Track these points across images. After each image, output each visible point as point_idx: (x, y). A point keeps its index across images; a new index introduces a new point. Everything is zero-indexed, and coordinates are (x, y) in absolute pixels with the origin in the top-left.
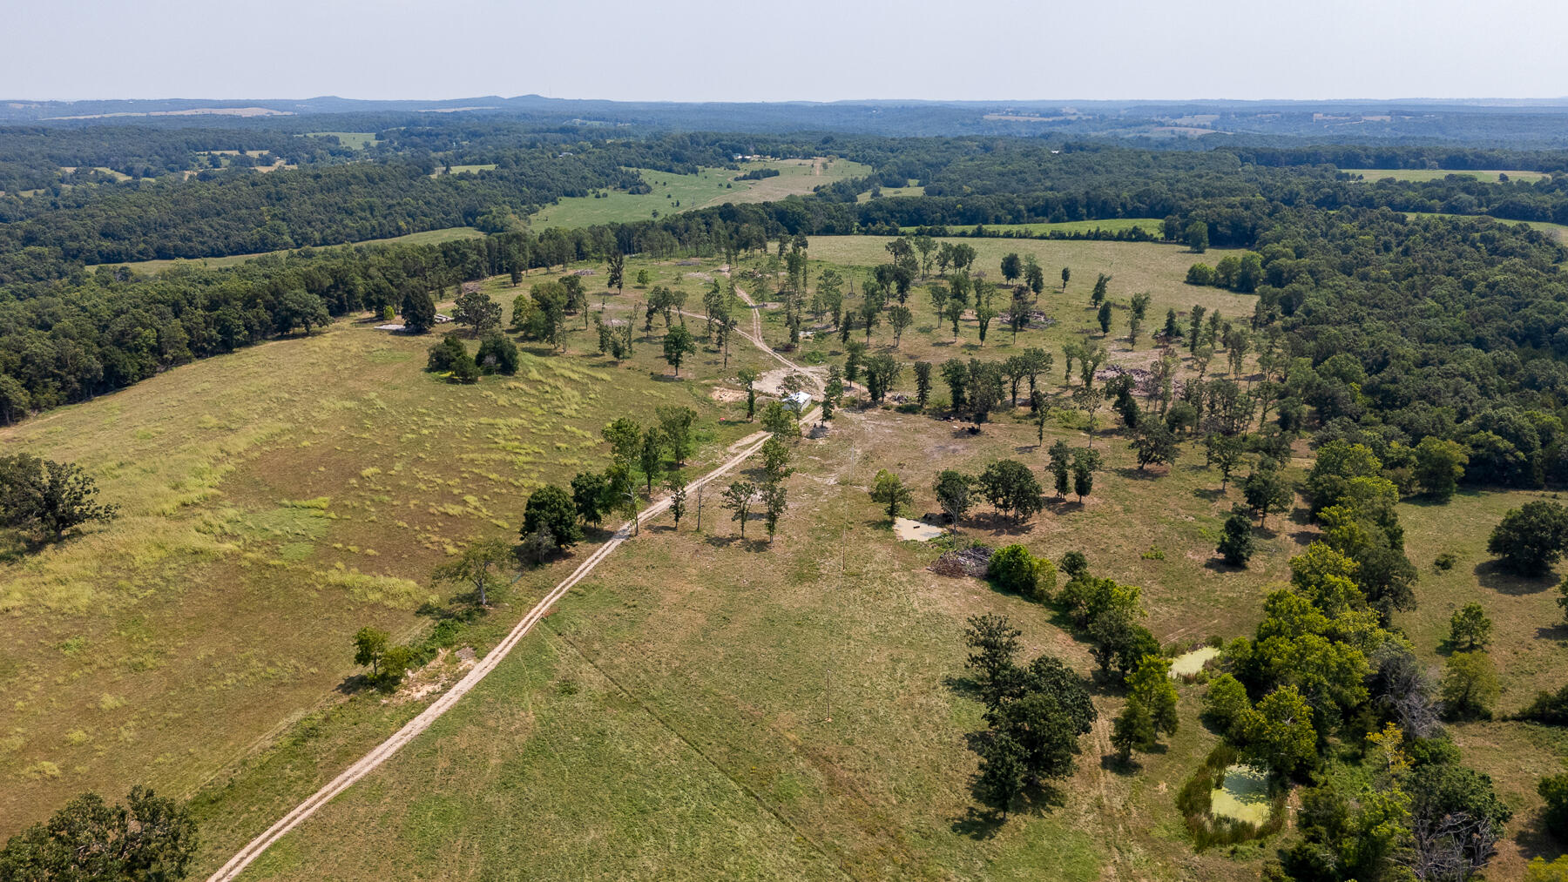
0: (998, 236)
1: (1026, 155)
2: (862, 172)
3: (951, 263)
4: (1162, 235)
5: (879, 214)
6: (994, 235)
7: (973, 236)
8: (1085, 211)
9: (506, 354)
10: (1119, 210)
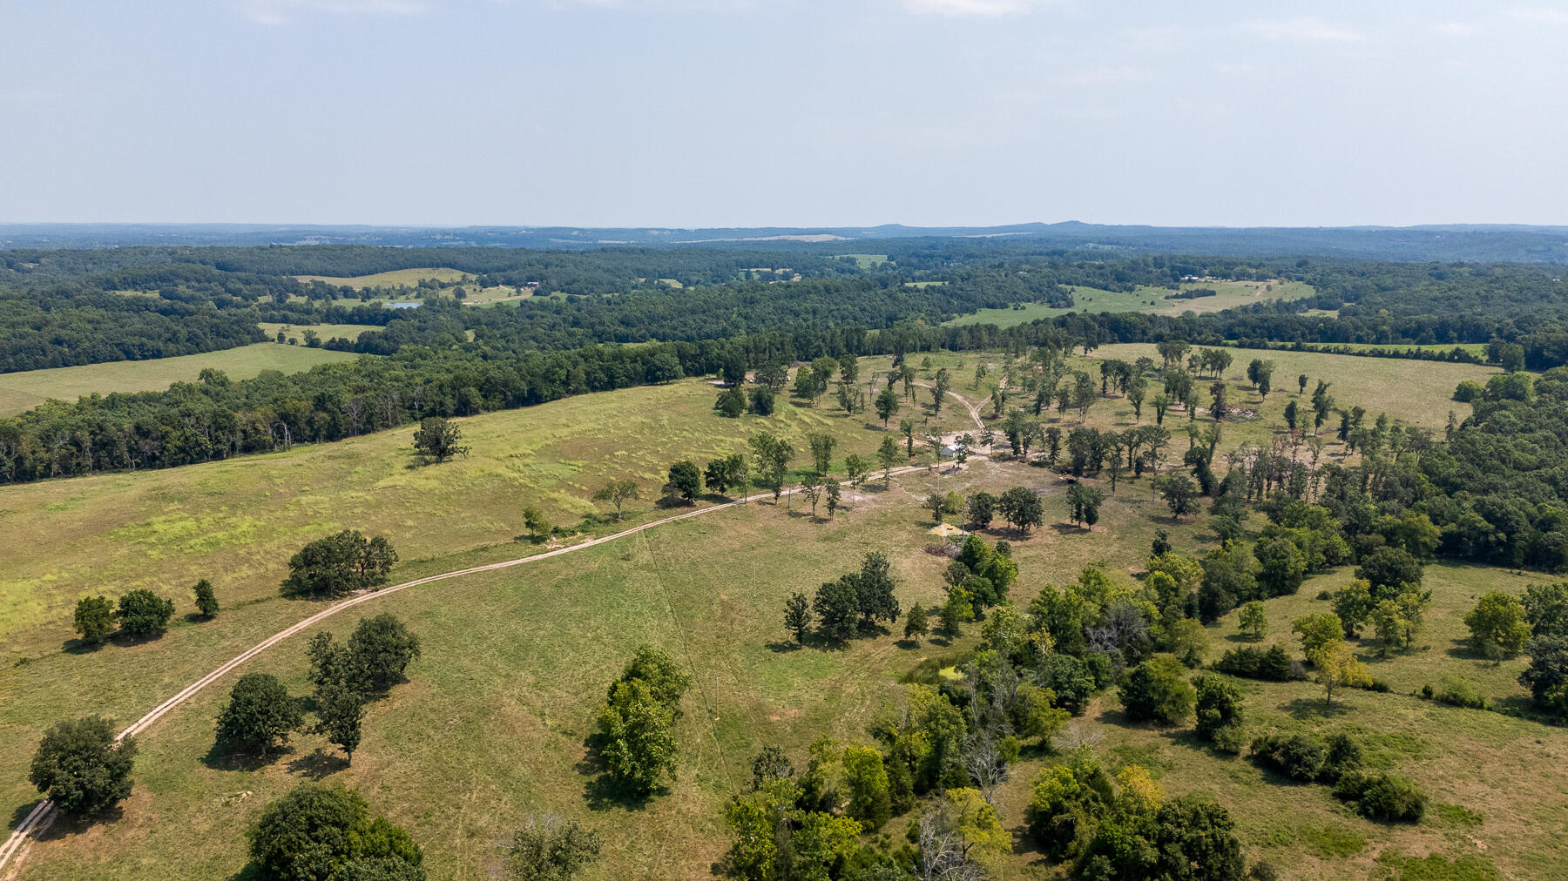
0: (1317, 351)
2: (1308, 292)
3: (1209, 366)
4: (1487, 357)
5: (1242, 329)
6: (1311, 350)
7: (1292, 349)
8: (1455, 335)
9: (763, 401)
10: (1493, 335)
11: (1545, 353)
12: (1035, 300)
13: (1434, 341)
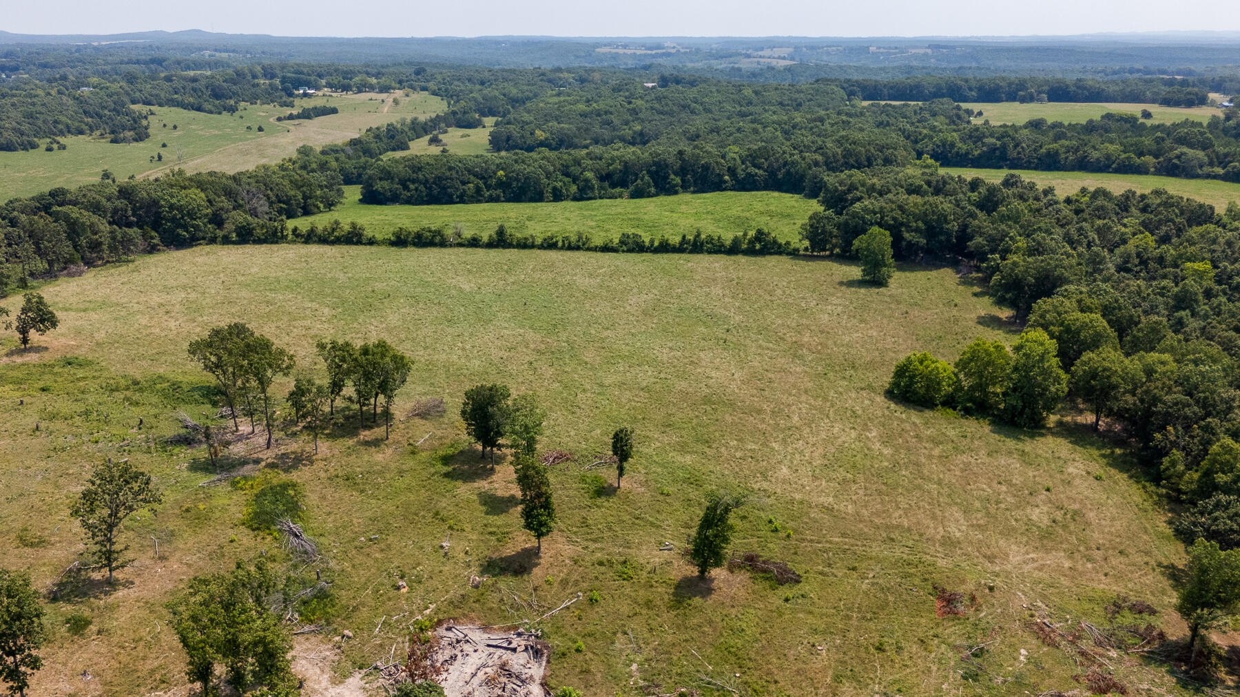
1: (616, 90)
4: (807, 243)
6: (525, 243)
7: (489, 246)
8: (678, 180)
10: (727, 178)
11: (906, 235)
12: (91, 129)
13: (653, 190)
